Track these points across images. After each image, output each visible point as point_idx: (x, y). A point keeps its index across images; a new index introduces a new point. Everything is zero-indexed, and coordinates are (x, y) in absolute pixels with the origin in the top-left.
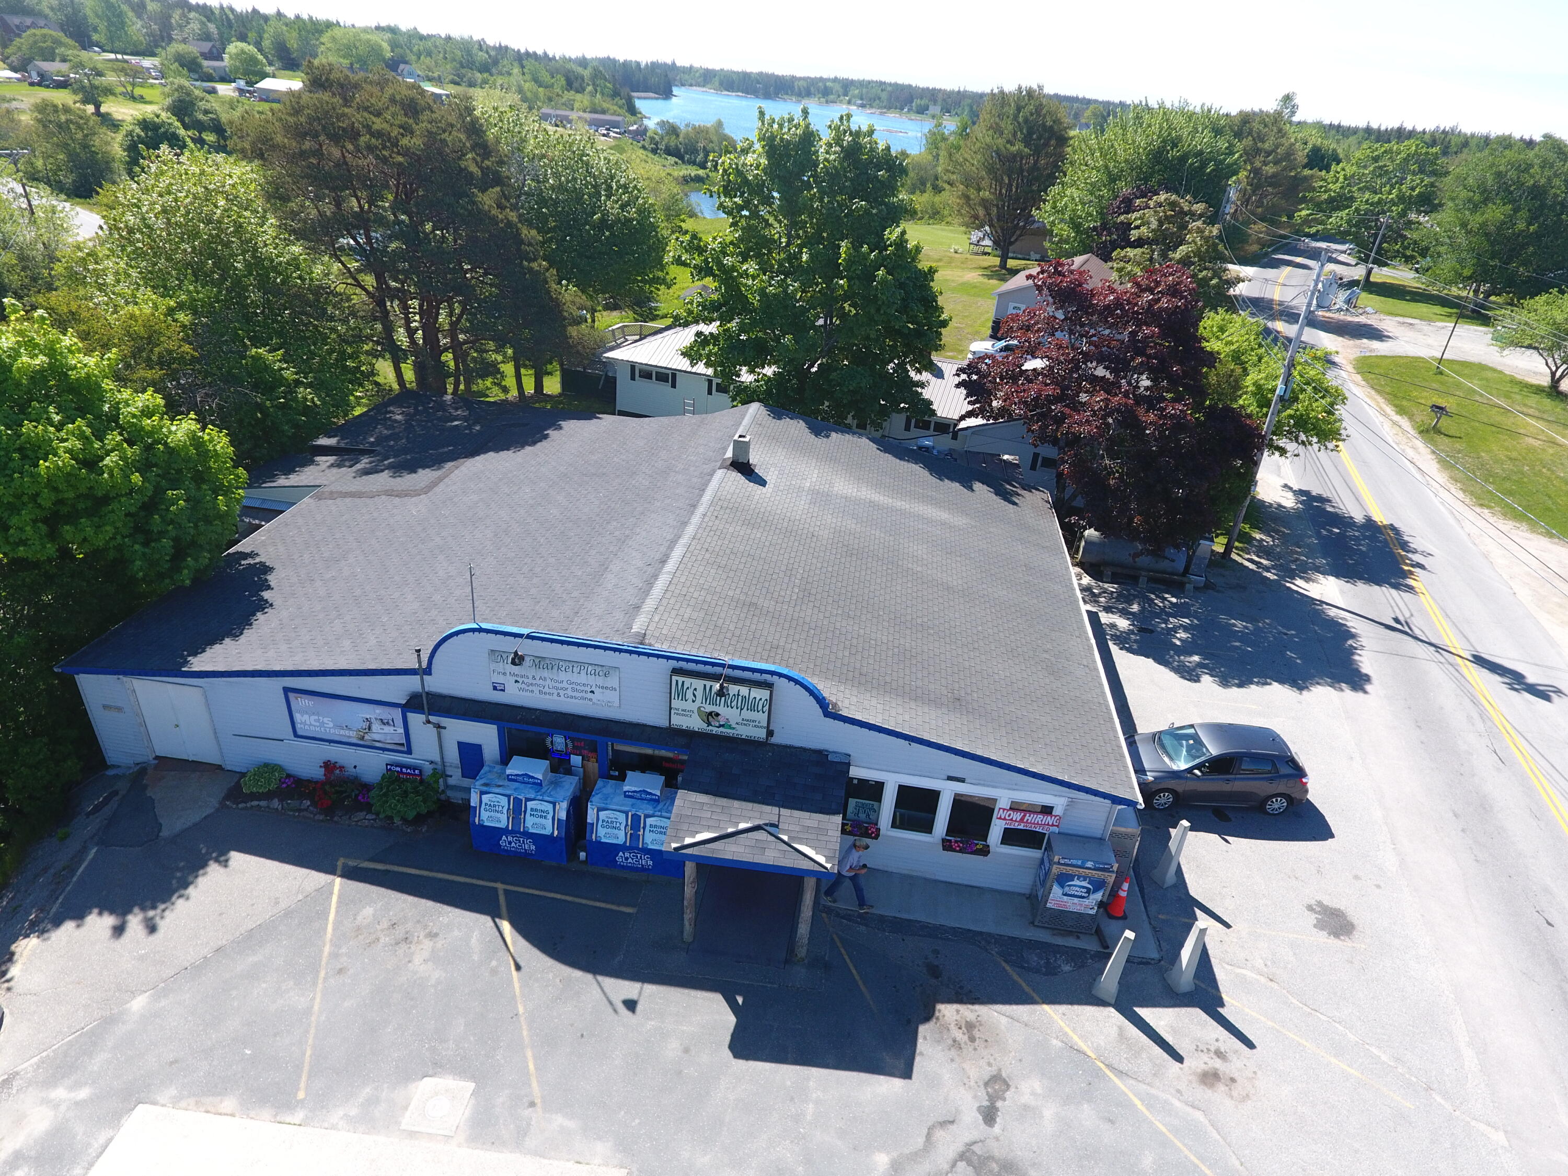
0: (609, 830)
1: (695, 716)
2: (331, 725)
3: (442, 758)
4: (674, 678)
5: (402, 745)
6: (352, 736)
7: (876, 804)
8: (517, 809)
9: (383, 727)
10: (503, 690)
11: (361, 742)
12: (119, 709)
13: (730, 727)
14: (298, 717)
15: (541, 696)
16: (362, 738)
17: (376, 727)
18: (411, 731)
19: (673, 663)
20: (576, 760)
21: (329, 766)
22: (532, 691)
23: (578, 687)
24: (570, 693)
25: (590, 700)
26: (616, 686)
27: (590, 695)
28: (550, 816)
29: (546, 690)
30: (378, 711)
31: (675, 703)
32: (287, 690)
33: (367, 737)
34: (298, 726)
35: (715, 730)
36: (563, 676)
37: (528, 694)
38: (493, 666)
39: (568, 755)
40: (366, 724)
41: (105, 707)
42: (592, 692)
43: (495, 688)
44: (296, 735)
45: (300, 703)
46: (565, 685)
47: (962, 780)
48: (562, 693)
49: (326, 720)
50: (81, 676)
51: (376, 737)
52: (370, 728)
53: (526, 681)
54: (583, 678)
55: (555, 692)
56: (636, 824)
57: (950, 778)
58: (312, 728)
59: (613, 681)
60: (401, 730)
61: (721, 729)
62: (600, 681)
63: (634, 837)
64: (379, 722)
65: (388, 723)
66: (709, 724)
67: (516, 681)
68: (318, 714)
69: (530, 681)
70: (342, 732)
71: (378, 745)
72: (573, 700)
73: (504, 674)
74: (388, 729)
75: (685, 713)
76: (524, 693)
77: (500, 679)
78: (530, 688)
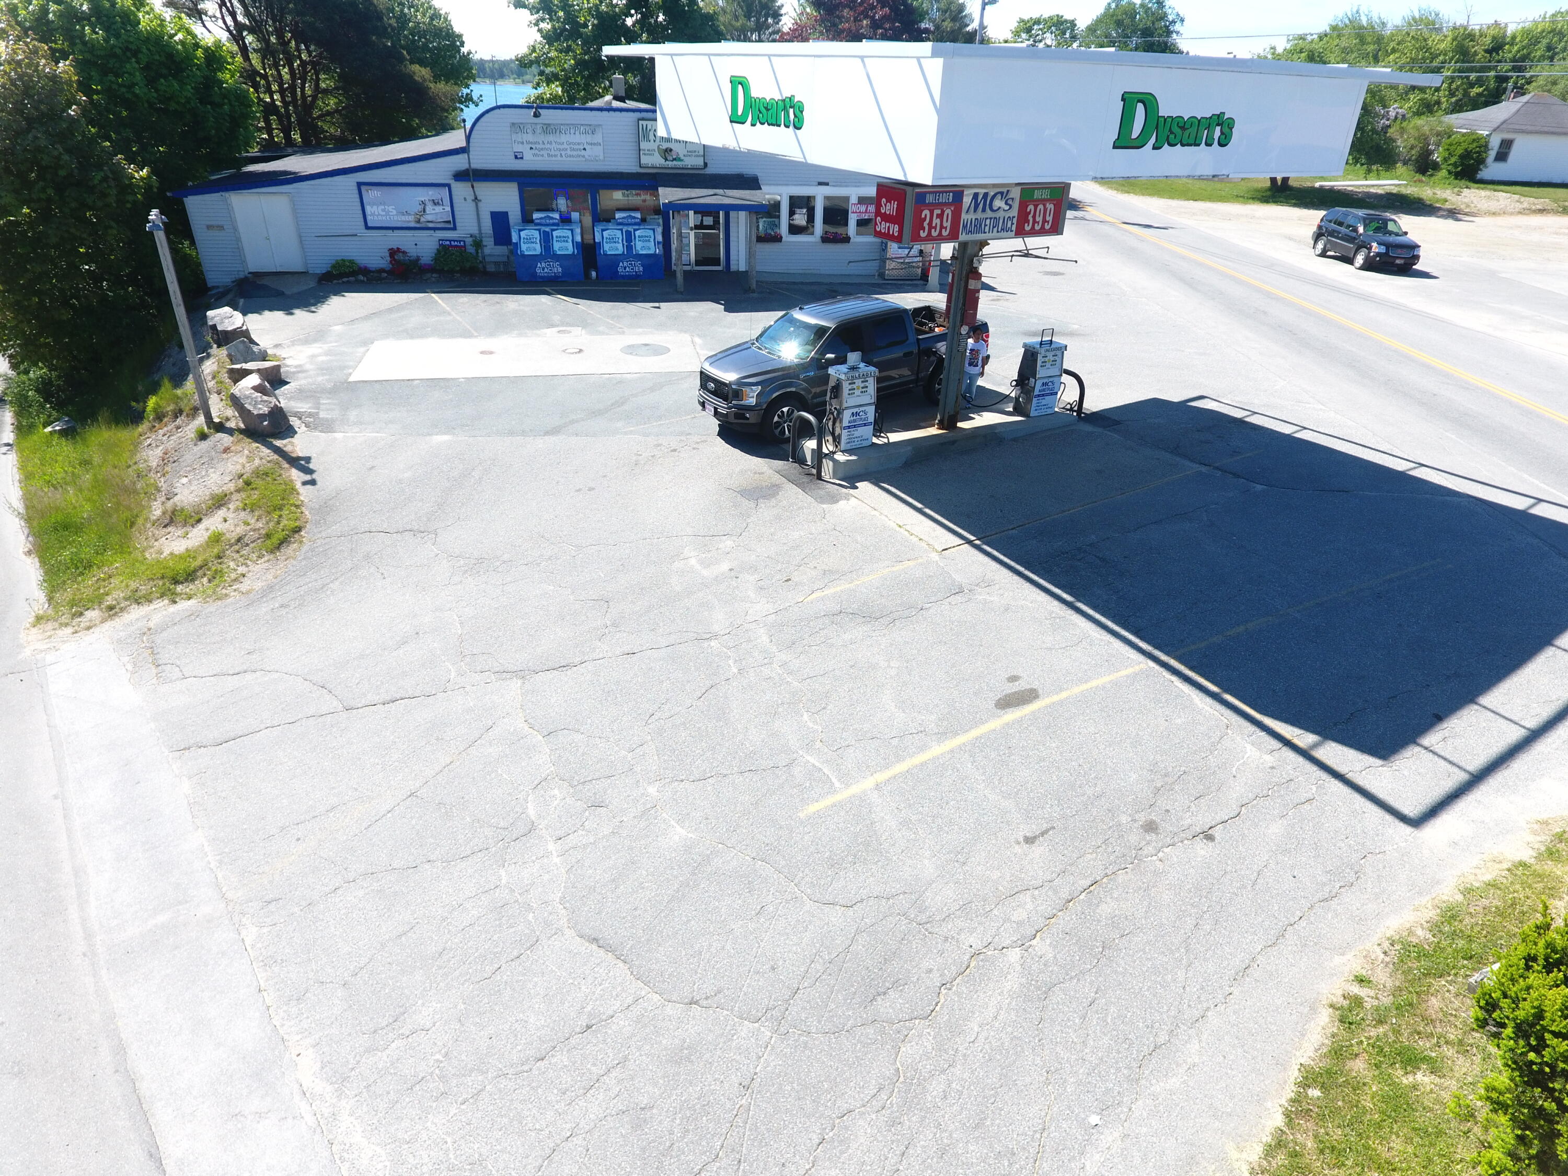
0: (612, 245)
1: (657, 154)
2: (395, 212)
3: (480, 230)
4: (641, 122)
5: (449, 222)
6: (410, 220)
7: (776, 220)
8: (546, 239)
9: (435, 207)
10: (522, 158)
11: (418, 225)
12: (221, 228)
13: (680, 160)
14: (368, 209)
15: (551, 158)
16: (418, 221)
17: (429, 208)
18: (455, 209)
19: (638, 115)
20: (575, 216)
21: (393, 252)
22: (542, 156)
23: (576, 147)
24: (569, 152)
25: (583, 156)
26: (600, 141)
27: (583, 152)
28: (570, 240)
29: (553, 153)
30: (430, 193)
31: (644, 145)
32: (359, 185)
33: (422, 219)
34: (369, 218)
35: (670, 164)
36: (564, 138)
37: (540, 158)
38: (514, 137)
39: (569, 213)
40: (420, 208)
41: (209, 227)
42: (584, 149)
43: (516, 157)
44: (367, 227)
45: (371, 195)
46: (565, 146)
47: (827, 184)
48: (563, 153)
49: (390, 208)
50: (190, 198)
51: (429, 218)
52: (424, 211)
53: (538, 146)
54: (577, 138)
55: (558, 153)
56: (629, 237)
57: (820, 184)
58: (380, 218)
59: (598, 138)
60: (448, 209)
61: (675, 162)
62: (589, 138)
63: (629, 248)
64: (431, 203)
65: (438, 203)
66: (666, 160)
67: (531, 148)
68: (384, 204)
69: (541, 146)
70: (403, 218)
71: (431, 225)
72: (572, 159)
73: (522, 143)
74: (438, 209)
75: (650, 153)
76: (537, 158)
77: (518, 148)
78: (542, 153)
